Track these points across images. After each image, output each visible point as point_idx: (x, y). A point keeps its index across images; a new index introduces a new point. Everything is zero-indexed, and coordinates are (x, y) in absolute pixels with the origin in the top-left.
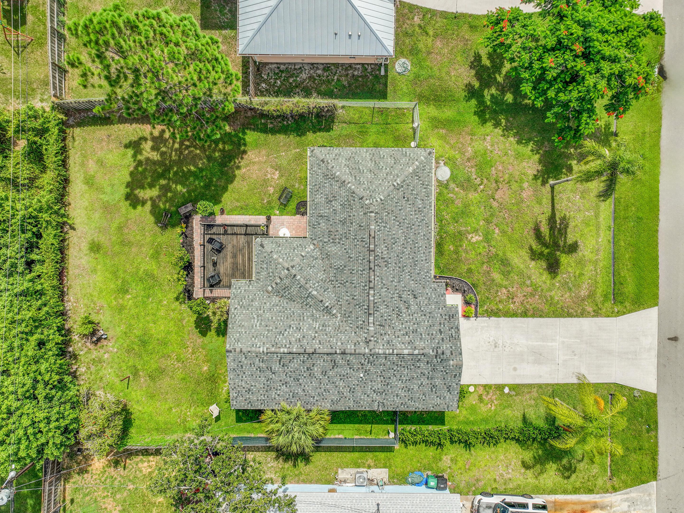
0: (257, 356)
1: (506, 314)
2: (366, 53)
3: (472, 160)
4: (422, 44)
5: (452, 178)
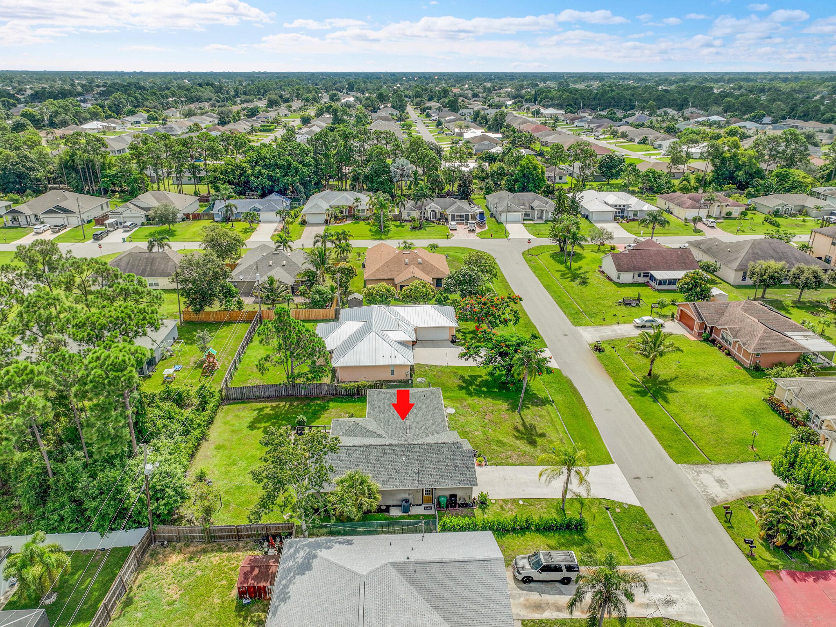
1: (508, 464)
2: (399, 363)
3: (468, 406)
4: (431, 373)
5: (456, 412)
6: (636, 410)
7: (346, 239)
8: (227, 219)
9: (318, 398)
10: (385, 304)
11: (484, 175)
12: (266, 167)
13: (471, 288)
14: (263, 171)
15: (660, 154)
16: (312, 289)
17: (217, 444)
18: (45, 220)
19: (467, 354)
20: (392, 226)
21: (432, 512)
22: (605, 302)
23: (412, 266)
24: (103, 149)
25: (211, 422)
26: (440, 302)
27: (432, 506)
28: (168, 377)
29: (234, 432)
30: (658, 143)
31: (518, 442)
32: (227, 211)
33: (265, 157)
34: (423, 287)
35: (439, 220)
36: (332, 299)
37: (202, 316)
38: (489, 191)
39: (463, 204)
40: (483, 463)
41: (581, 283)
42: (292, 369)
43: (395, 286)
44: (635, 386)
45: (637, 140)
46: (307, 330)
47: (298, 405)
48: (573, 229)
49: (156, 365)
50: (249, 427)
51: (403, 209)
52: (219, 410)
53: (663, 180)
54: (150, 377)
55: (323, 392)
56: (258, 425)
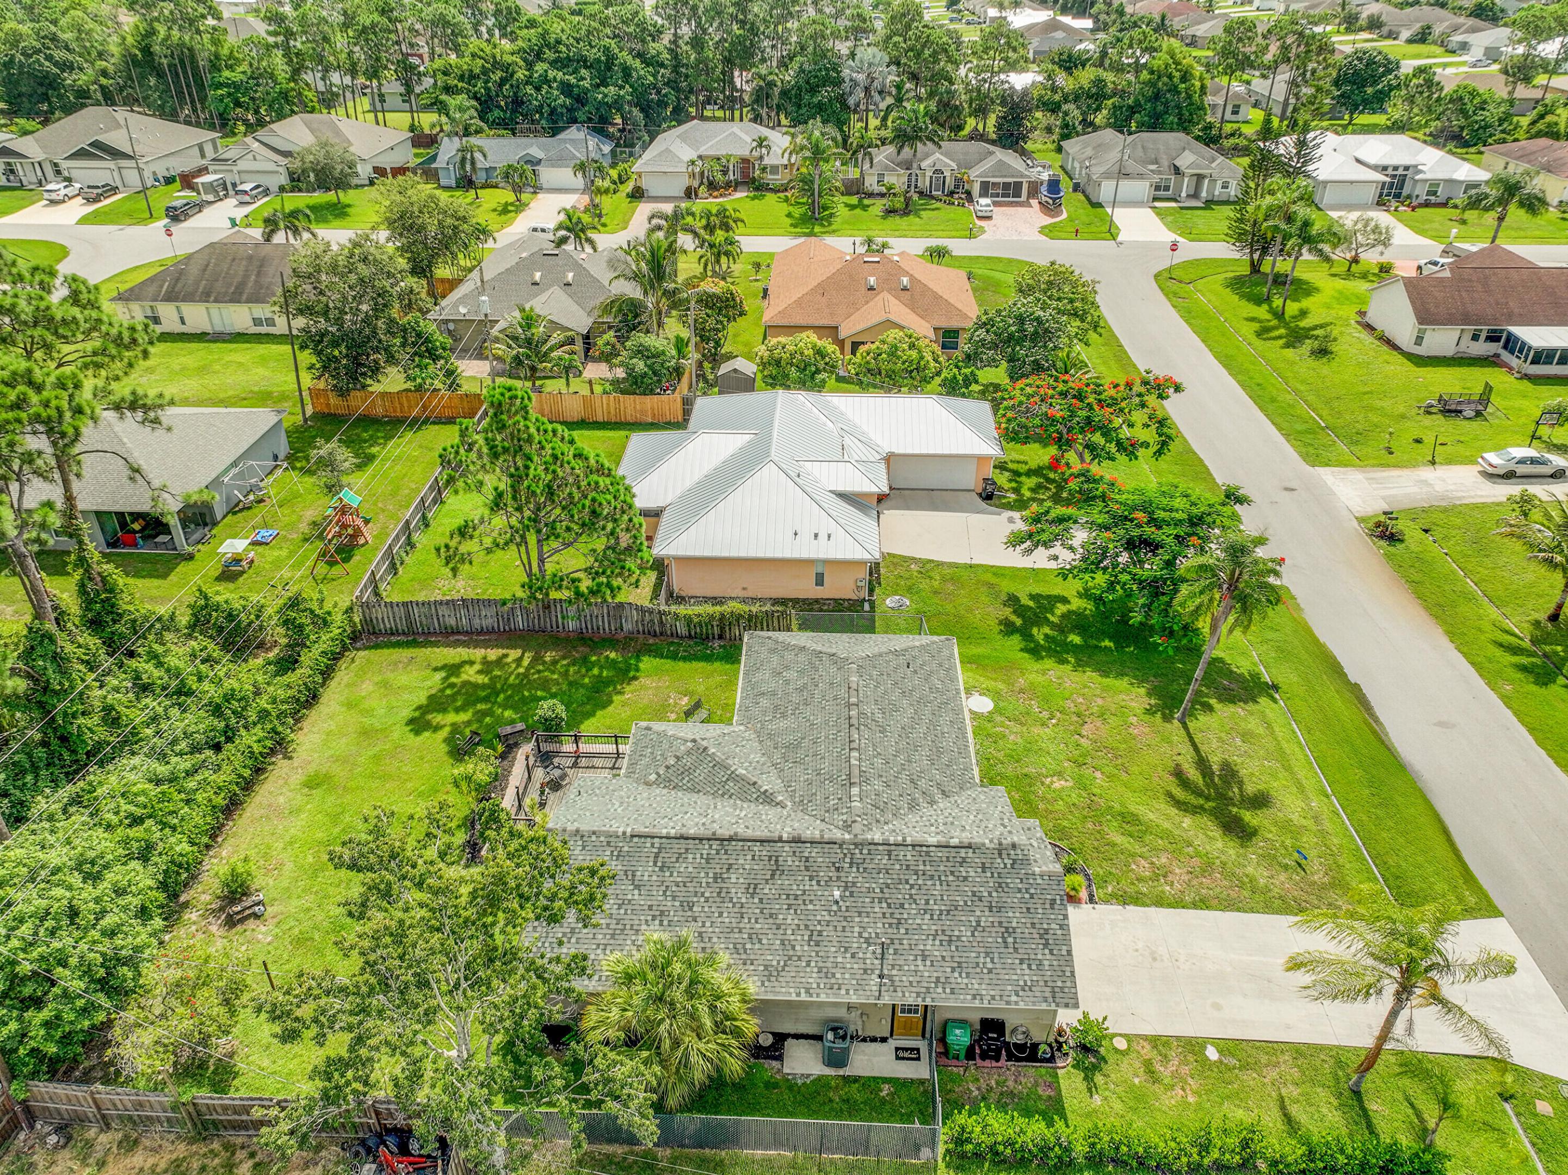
0: (608, 843)
1: (1160, 902)
2: (840, 556)
3: (1029, 691)
4: (924, 585)
5: (998, 710)
6: (1531, 730)
7: (727, 228)
8: (466, 183)
9: (611, 641)
10: (811, 389)
11: (1057, 97)
12: (560, 63)
13: (1038, 354)
14: (551, 74)
15: (1464, 63)
16: (628, 344)
17: (311, 769)
18: (74, 174)
19: (1030, 536)
20: (840, 205)
21: (920, 1070)
22: (1386, 404)
23: (885, 295)
24: (211, 22)
25: (311, 698)
26: (952, 388)
27: (922, 1045)
28: (237, 561)
29: (366, 733)
30: (1457, 38)
31: (1187, 822)
32: (463, 159)
33: (558, 42)
34: (912, 346)
35: (951, 194)
36: (678, 371)
37: (358, 403)
38: (1068, 132)
39: (1009, 158)
40: (1084, 894)
41: (1313, 352)
42: (542, 561)
43: (841, 344)
44: (1515, 650)
45: (1405, 34)
46: (579, 456)
47: (555, 662)
48: (1302, 211)
49: (215, 524)
50: (411, 721)
51: (867, 166)
52: (343, 664)
53: (1493, 113)
54: (191, 557)
55: (628, 626)
56: (437, 718)
